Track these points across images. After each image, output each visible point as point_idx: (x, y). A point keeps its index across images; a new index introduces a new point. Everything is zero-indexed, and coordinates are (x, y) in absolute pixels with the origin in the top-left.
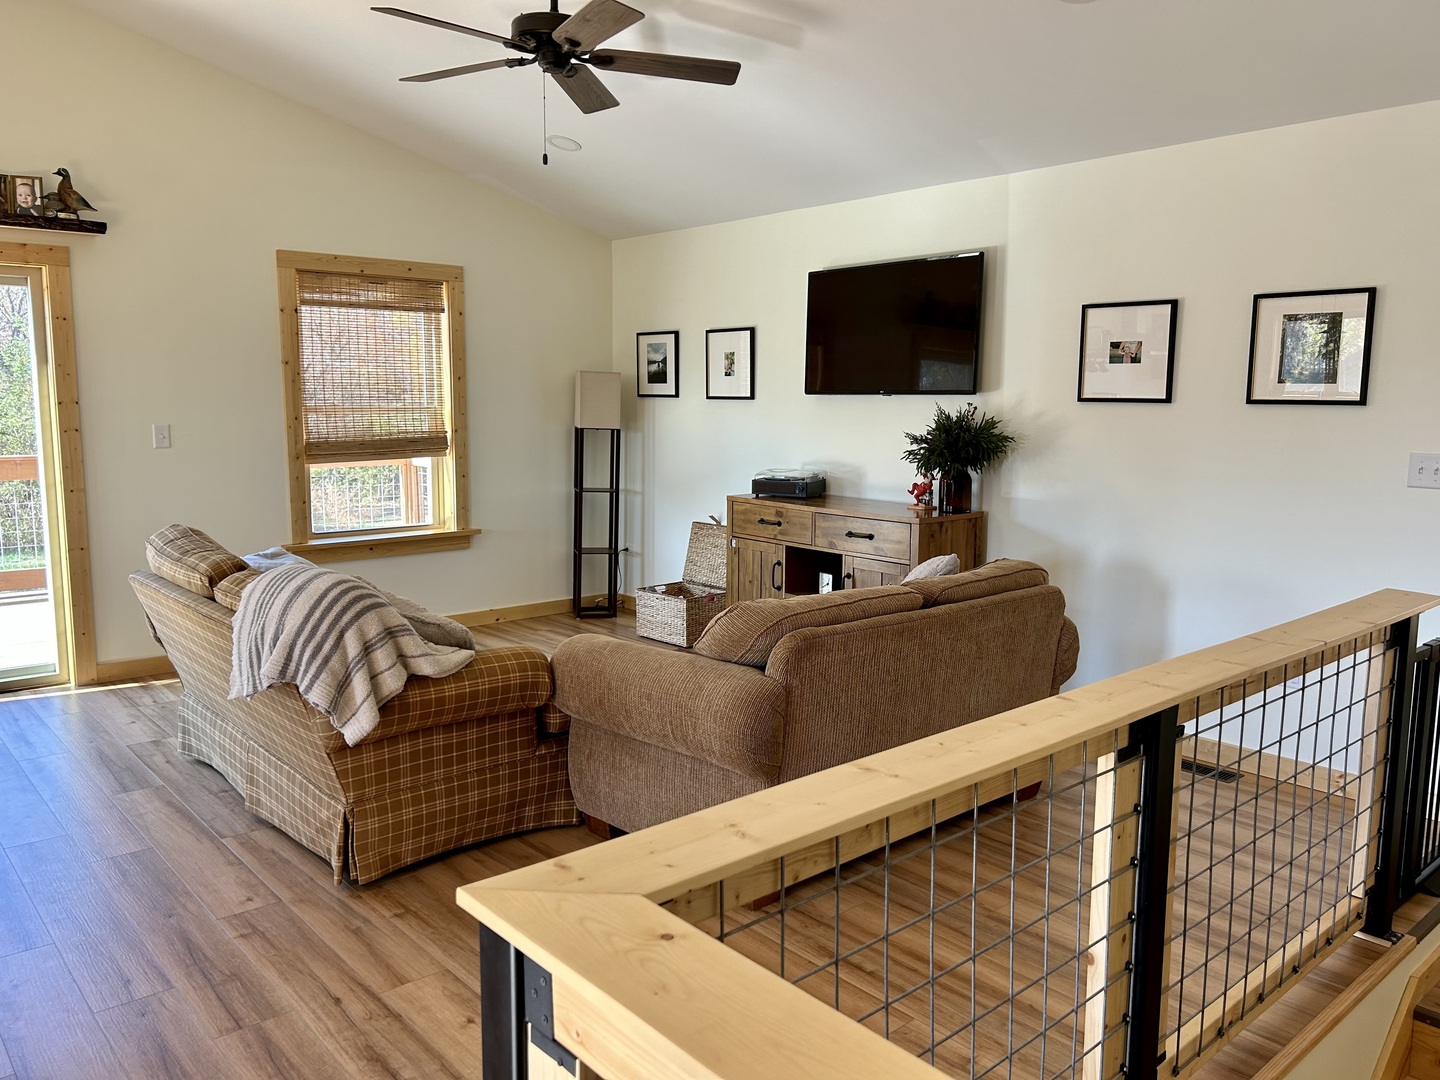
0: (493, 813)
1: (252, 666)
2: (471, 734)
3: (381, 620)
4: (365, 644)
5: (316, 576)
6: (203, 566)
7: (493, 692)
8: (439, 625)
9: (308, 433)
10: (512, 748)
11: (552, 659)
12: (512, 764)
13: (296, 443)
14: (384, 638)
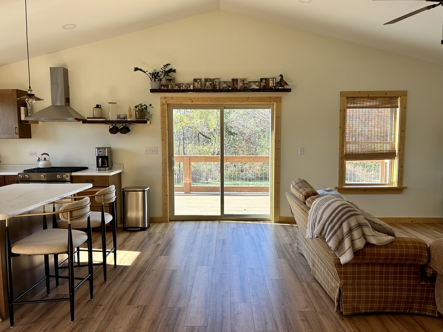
0: (399, 302)
1: (312, 229)
2: (391, 269)
3: (357, 220)
4: (350, 228)
5: (335, 201)
6: (304, 193)
7: (401, 255)
8: (380, 225)
9: (346, 151)
10: (409, 278)
11: (430, 246)
12: (409, 285)
13: (342, 153)
14: (357, 227)
